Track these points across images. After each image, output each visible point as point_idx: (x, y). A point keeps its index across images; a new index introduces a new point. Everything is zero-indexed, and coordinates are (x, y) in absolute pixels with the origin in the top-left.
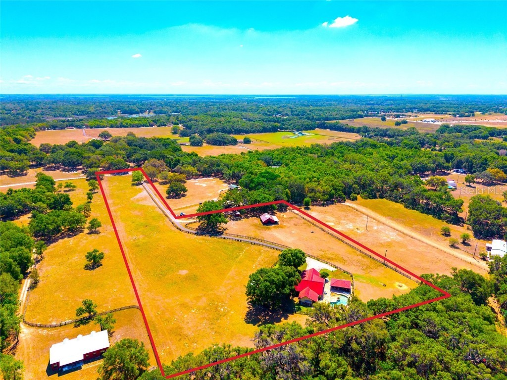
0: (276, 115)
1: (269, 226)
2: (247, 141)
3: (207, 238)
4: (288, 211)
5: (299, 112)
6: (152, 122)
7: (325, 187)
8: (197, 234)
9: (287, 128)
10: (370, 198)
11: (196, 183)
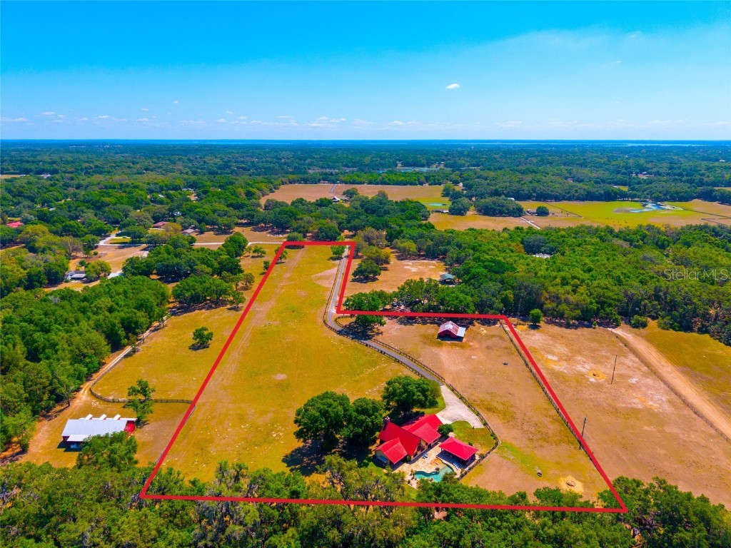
0: (637, 174)
1: (443, 342)
2: (542, 213)
3: (348, 340)
4: (498, 325)
5: (684, 170)
6: (423, 179)
7: (582, 297)
8: (340, 333)
9: (635, 196)
10: (674, 329)
11: (408, 265)
